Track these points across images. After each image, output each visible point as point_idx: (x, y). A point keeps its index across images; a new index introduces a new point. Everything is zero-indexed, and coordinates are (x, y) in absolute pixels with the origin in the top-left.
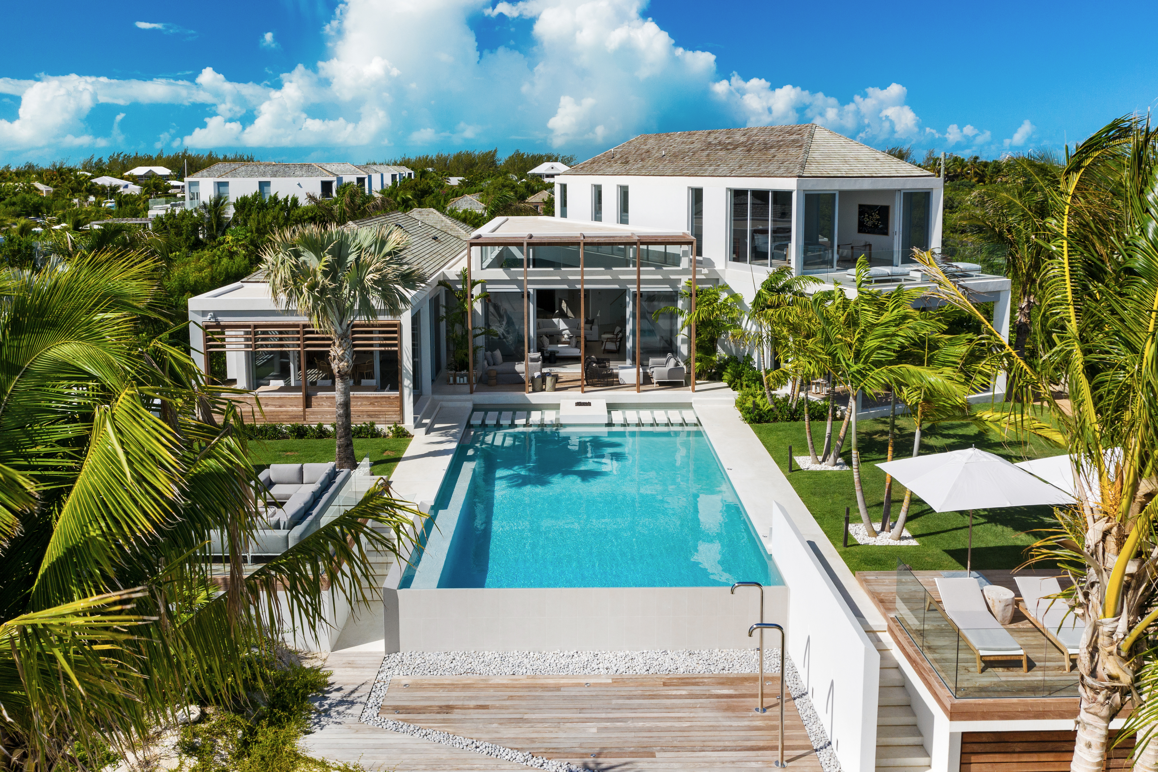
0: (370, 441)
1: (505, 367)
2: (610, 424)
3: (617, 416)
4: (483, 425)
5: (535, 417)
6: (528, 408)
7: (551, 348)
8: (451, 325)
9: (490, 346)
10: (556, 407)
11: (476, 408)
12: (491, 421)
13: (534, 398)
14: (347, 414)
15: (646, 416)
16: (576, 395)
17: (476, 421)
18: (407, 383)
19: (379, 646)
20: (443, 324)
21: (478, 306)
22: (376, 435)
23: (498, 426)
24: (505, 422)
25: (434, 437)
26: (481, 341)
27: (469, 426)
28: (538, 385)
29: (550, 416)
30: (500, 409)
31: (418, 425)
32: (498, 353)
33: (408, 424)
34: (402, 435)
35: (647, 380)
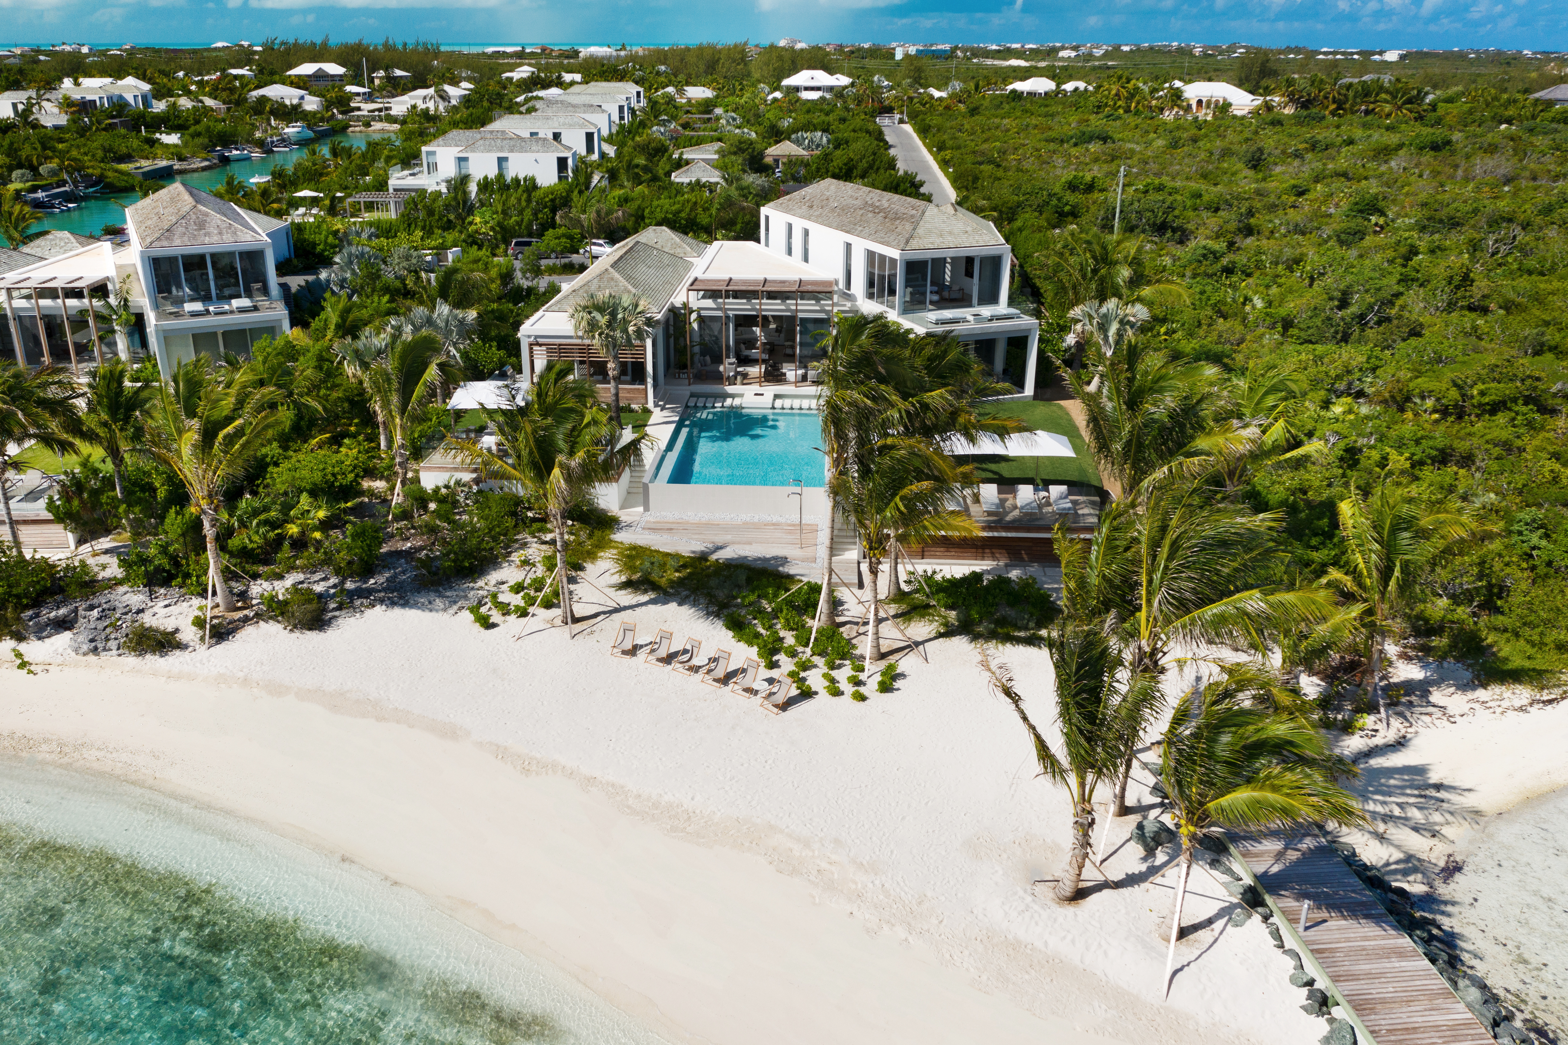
0: (628, 414)
1: (711, 368)
2: (773, 408)
3: (778, 403)
4: (696, 407)
5: (729, 402)
6: (726, 396)
7: (746, 353)
8: (676, 340)
9: (703, 353)
10: (741, 395)
11: (692, 395)
12: (700, 404)
13: (730, 389)
14: (617, 400)
15: (796, 403)
16: (755, 388)
17: (691, 404)
18: (650, 381)
19: (641, 509)
20: (672, 340)
21: (695, 326)
22: (632, 411)
23: (705, 407)
24: (709, 405)
25: (666, 413)
26: (697, 349)
27: (687, 407)
28: (732, 381)
29: (737, 402)
30: (707, 396)
31: (656, 405)
32: (708, 358)
33: (650, 405)
34: (647, 412)
35: (804, 378)
